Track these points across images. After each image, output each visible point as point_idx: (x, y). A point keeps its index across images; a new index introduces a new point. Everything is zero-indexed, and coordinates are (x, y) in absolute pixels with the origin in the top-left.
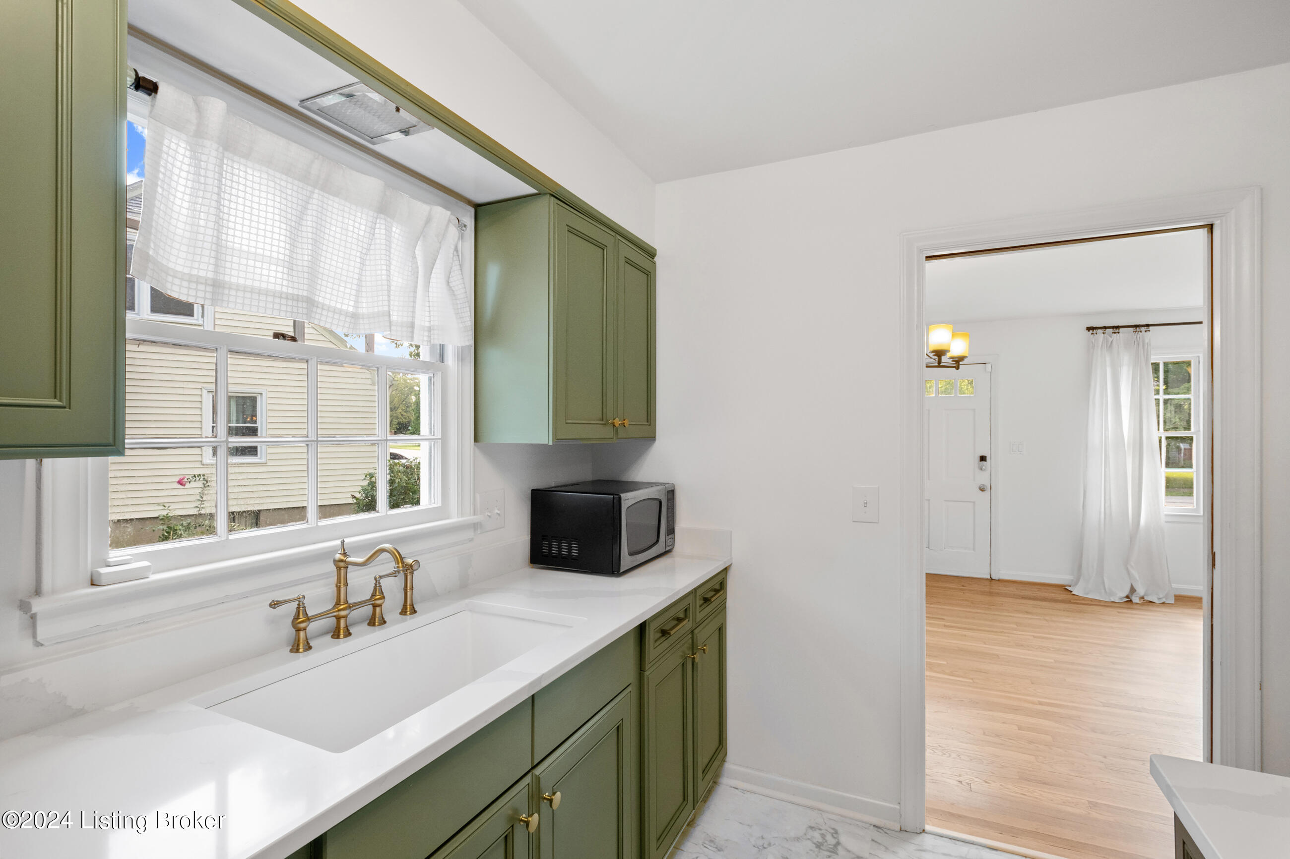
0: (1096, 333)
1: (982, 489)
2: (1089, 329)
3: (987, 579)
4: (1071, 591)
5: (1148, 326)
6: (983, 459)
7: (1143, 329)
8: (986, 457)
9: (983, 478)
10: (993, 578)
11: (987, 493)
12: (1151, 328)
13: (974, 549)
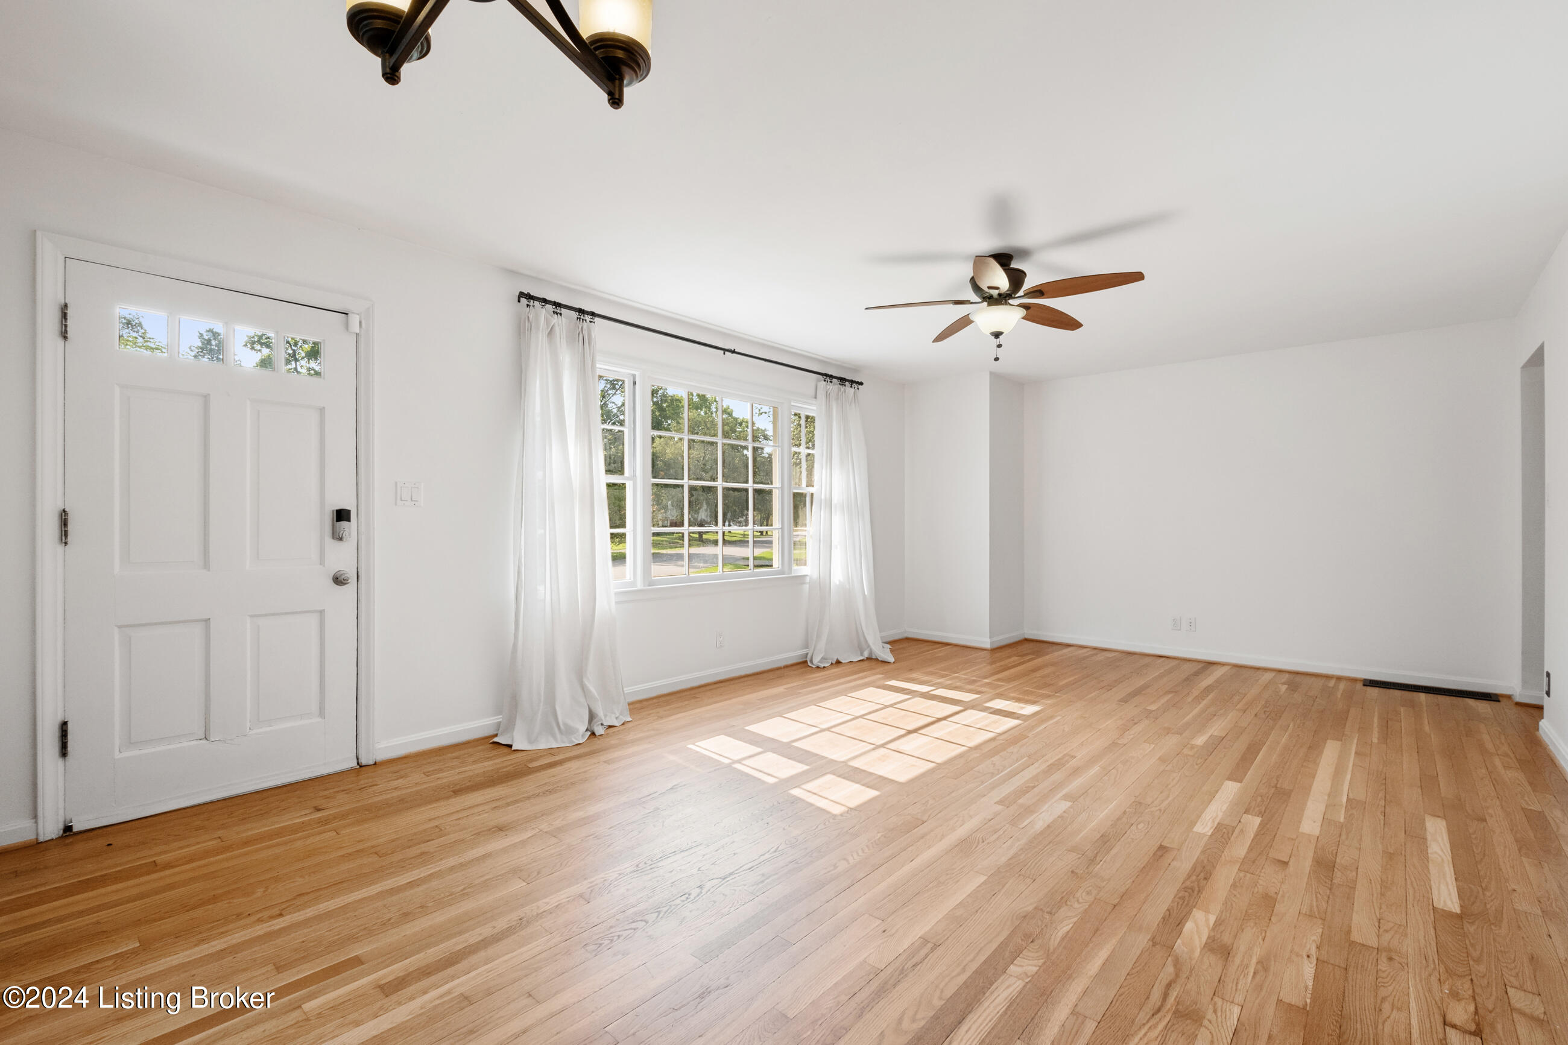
0: (533, 306)
1: (339, 580)
2: (522, 295)
3: (352, 769)
4: (510, 746)
5: (593, 314)
6: (342, 515)
7: (587, 317)
8: (348, 512)
9: (341, 557)
10: (364, 762)
11: (350, 590)
12: (597, 319)
13: (322, 713)
